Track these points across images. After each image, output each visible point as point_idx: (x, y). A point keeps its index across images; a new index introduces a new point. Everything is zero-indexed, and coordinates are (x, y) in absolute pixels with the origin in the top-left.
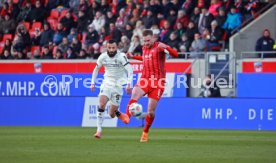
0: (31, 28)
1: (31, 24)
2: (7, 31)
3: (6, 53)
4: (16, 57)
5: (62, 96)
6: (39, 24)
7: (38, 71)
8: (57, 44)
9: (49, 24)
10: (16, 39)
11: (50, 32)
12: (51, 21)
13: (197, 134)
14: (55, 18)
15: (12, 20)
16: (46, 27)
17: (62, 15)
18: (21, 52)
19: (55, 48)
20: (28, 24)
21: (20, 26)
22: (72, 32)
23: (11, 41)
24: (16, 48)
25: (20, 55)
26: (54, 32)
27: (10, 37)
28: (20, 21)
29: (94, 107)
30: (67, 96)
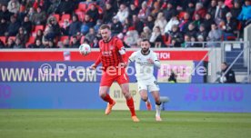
0: (60, 19)
1: (61, 16)
2: (38, 23)
3: (38, 43)
4: (47, 46)
5: (89, 82)
6: (68, 16)
7: (67, 58)
8: (85, 34)
9: (77, 16)
10: (47, 29)
11: (78, 23)
12: (79, 13)
13: (213, 117)
14: (82, 11)
15: (44, 13)
16: (74, 18)
17: (89, 8)
18: (52, 41)
19: (83, 38)
20: (58, 16)
21: (51, 17)
22: (98, 23)
23: (42, 31)
24: (48, 38)
25: (51, 44)
26: (81, 23)
27: (41, 27)
28: (51, 13)
29: (118, 91)
30: (93, 82)
